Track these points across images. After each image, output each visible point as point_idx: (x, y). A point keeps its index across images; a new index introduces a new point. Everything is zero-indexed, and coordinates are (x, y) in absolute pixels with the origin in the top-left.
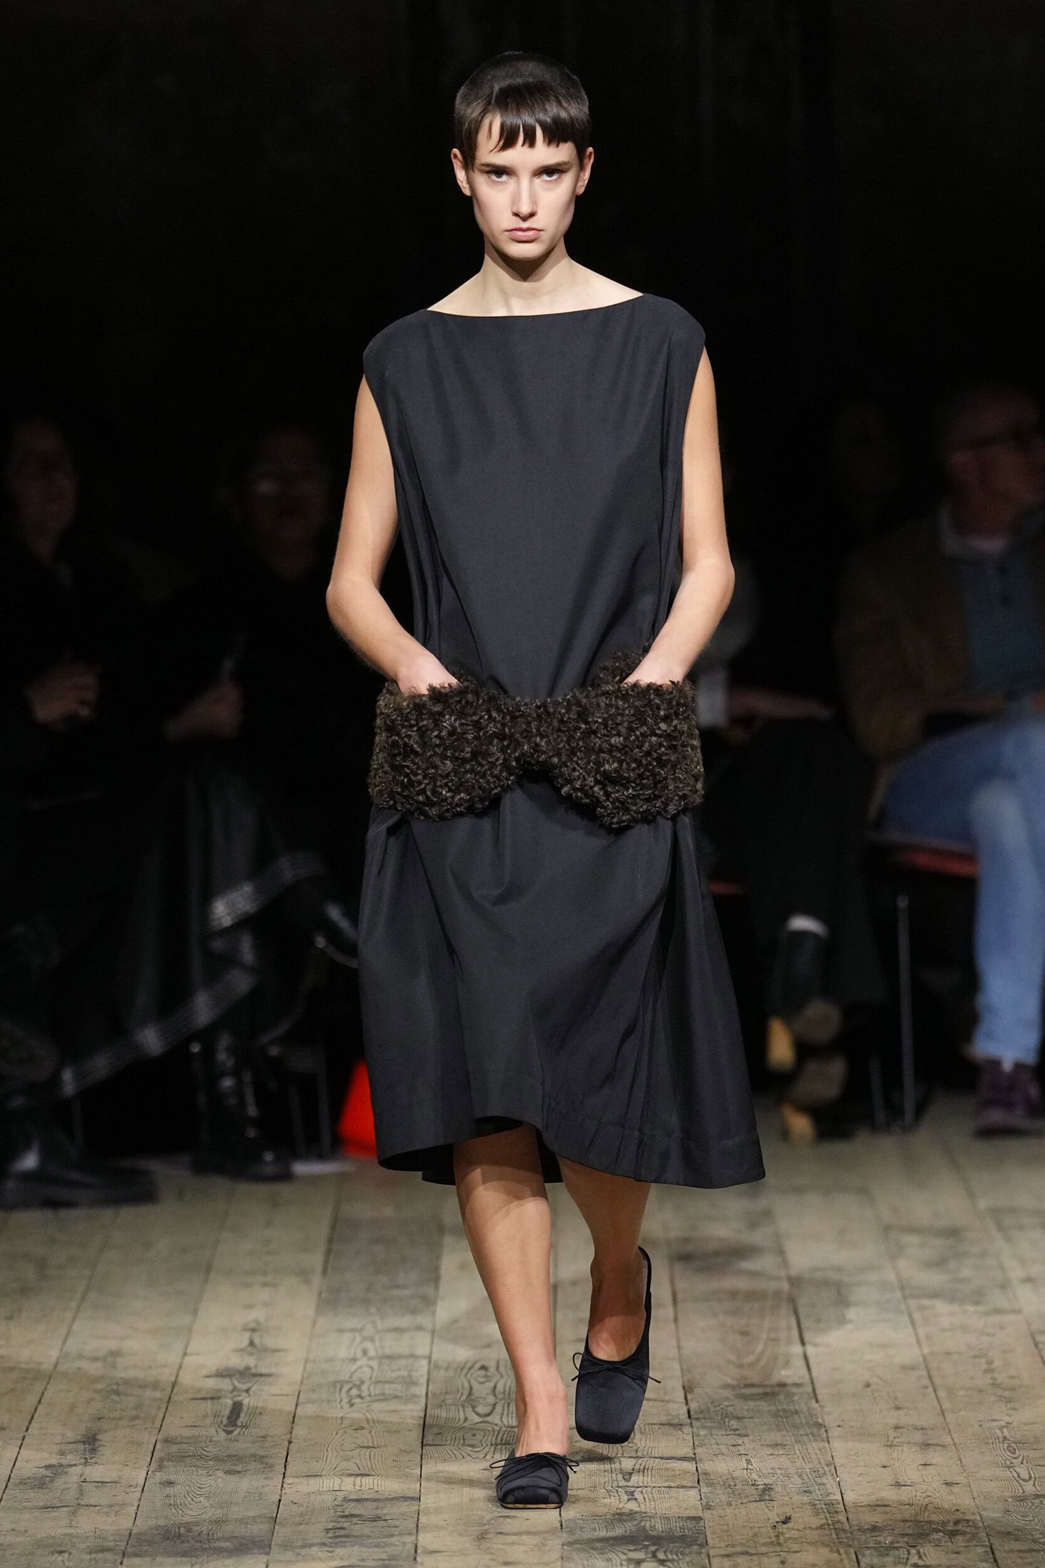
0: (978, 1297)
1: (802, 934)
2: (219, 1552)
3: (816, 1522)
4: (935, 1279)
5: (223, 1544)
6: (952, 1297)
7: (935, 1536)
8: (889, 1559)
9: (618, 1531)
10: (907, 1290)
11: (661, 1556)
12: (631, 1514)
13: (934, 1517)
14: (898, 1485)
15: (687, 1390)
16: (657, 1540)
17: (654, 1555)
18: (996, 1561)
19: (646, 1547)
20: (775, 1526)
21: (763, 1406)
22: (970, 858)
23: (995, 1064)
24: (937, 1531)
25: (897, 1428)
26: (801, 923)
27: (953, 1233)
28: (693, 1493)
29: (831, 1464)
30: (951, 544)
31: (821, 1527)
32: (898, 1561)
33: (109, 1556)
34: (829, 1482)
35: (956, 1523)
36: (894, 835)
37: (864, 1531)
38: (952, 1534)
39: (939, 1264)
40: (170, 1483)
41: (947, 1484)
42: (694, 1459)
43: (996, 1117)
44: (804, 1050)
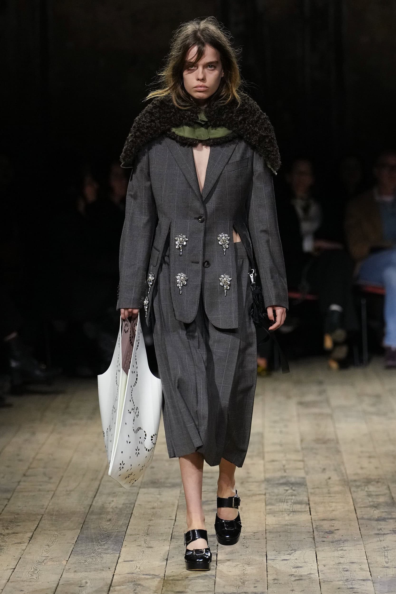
0: (385, 414)
1: (334, 312)
2: (167, 487)
3: (337, 479)
4: (372, 409)
5: (168, 485)
6: (378, 414)
7: (373, 483)
8: (359, 489)
9: (282, 481)
10: (365, 413)
11: (294, 488)
12: (285, 477)
13: (373, 477)
14: (362, 468)
15: (302, 441)
16: (293, 484)
17: (292, 488)
18: (389, 490)
19: (289, 486)
20: (326, 480)
21: (324, 446)
22: (383, 288)
23: (389, 348)
24: (373, 481)
25: (362, 452)
26: (335, 307)
27: (378, 396)
28: (303, 471)
29: (343, 463)
30: (377, 198)
31: (340, 480)
32: (362, 490)
33: (135, 488)
34: (342, 468)
35: (379, 479)
36: (362, 282)
37: (351, 481)
38: (378, 482)
39: (373, 405)
40: (152, 468)
41: (376, 468)
42: (303, 461)
43: (390, 363)
44: (336, 344)
